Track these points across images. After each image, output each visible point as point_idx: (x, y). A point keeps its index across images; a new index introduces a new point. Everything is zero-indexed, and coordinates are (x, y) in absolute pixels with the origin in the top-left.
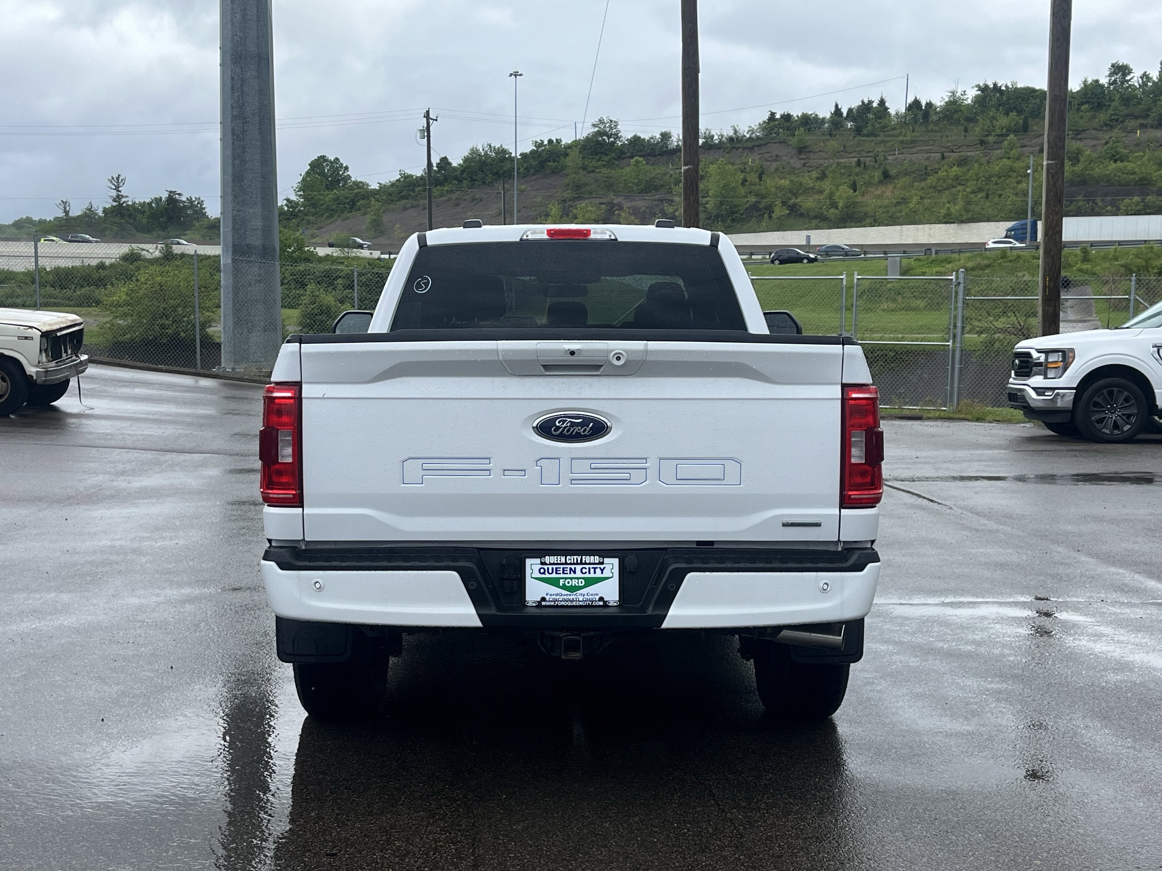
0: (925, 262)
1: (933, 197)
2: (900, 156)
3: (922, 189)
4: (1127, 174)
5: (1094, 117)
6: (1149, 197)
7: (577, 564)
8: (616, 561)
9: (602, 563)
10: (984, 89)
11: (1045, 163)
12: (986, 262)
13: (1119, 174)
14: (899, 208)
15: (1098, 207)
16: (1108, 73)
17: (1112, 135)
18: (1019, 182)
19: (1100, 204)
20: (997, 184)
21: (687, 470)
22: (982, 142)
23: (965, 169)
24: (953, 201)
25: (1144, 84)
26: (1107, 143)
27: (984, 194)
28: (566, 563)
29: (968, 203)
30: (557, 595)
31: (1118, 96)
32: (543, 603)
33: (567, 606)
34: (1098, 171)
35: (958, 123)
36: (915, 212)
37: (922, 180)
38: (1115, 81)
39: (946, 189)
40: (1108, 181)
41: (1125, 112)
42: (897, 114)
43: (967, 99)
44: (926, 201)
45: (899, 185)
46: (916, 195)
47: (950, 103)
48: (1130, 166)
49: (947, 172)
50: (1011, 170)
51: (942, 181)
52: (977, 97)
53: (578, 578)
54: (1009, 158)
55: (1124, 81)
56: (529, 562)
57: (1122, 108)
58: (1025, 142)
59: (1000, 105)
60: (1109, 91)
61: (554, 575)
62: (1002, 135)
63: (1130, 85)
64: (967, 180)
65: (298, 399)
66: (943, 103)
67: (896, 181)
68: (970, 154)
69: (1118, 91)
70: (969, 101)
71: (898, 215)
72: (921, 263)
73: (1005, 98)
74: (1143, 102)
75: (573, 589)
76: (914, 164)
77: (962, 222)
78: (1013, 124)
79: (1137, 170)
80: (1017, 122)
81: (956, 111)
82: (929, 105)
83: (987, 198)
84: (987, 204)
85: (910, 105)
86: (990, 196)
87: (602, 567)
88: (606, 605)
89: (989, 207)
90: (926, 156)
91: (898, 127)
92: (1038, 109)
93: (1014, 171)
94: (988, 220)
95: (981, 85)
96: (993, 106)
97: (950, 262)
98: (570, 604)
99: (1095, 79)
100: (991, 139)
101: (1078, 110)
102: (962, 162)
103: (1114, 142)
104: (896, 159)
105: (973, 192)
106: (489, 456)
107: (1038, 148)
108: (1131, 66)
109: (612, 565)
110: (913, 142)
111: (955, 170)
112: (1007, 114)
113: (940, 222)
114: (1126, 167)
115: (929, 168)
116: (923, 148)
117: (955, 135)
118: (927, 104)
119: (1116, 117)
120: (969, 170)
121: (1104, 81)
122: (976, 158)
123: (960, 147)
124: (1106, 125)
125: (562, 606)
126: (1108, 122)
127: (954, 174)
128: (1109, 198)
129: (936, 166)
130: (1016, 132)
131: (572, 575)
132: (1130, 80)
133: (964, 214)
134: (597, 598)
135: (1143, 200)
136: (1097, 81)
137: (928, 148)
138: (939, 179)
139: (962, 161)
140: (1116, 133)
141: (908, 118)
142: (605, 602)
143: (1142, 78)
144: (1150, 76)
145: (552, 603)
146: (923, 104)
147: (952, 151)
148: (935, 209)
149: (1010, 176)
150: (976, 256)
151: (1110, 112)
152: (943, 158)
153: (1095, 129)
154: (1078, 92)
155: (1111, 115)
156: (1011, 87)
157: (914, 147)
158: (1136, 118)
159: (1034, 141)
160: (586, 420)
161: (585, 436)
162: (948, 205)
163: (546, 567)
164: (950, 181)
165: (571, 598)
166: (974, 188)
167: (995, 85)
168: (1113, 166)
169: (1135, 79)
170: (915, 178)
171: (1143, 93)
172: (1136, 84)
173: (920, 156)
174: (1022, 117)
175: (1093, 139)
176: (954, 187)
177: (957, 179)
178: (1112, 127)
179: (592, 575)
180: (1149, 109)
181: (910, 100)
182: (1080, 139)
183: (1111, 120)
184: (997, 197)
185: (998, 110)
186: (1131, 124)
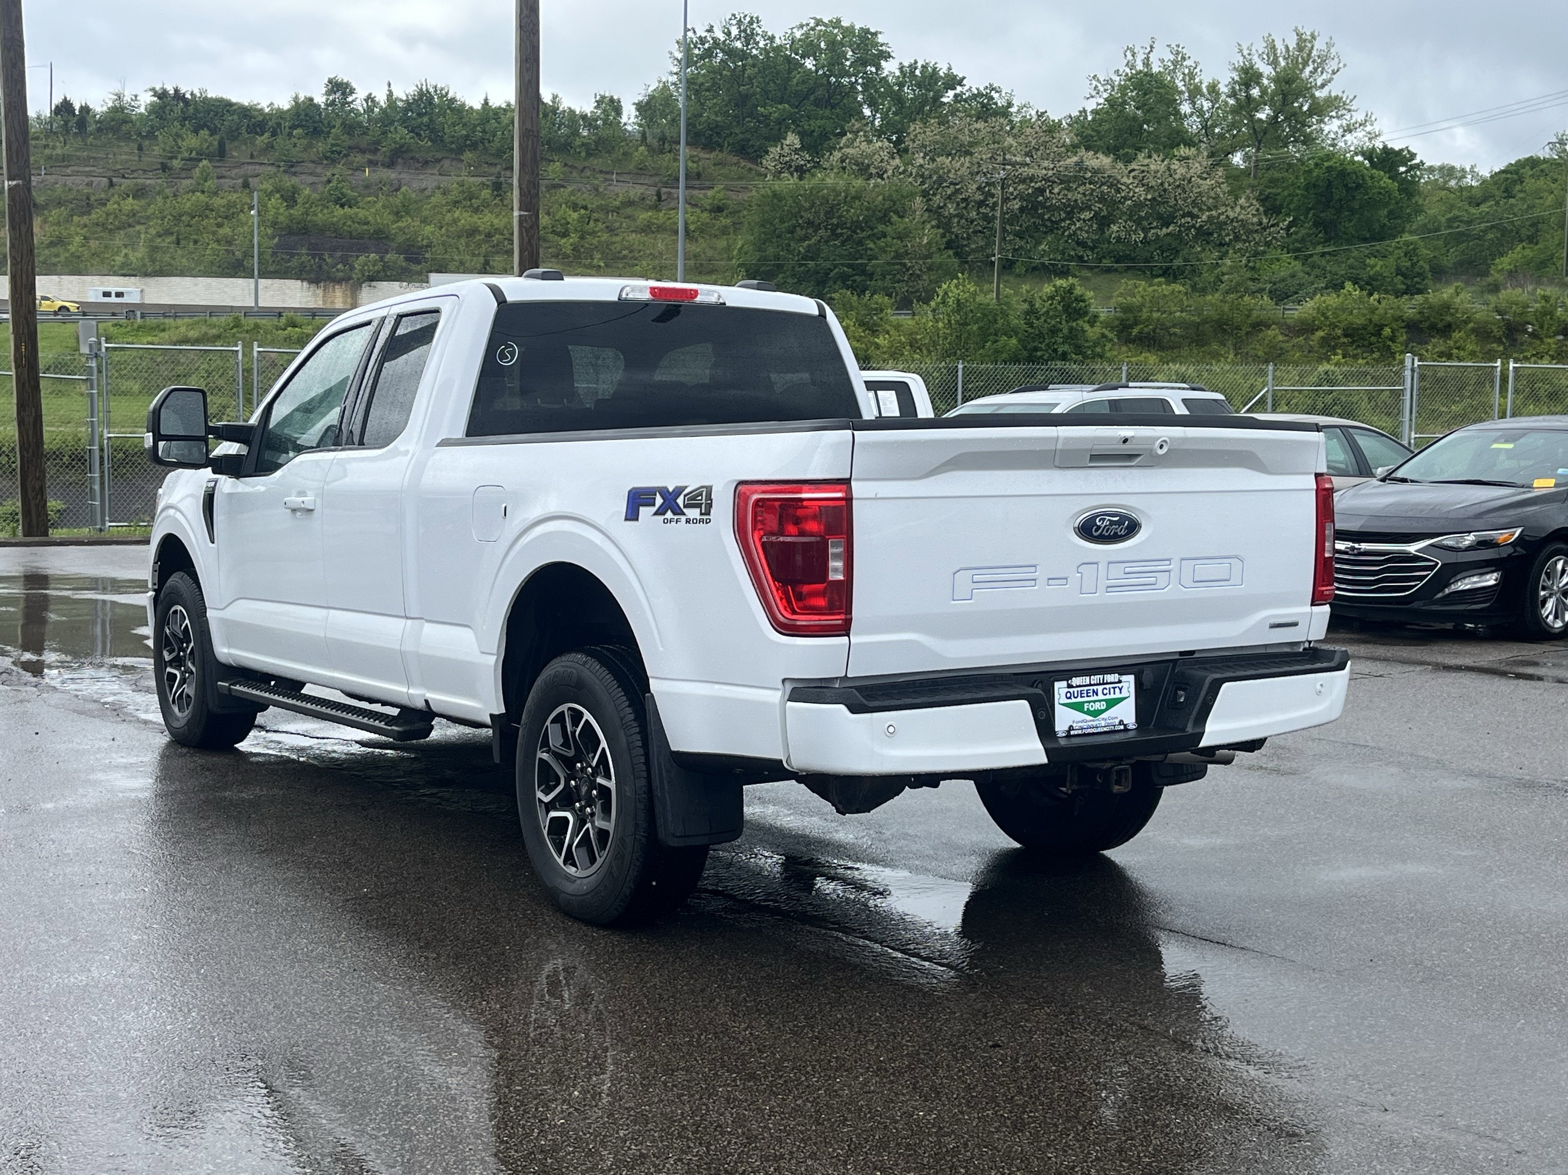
0: (129, 328)
1: (102, 237)
2: (48, 177)
3: (86, 226)
4: (359, 223)
5: (310, 146)
6: (388, 256)
7: (1100, 684)
8: (1131, 678)
9: (1120, 682)
10: (162, 95)
11: (516, 213)
12: (214, 331)
13: (349, 223)
14: (54, 250)
15: (327, 264)
16: (324, 90)
17: (335, 171)
18: (219, 225)
19: (329, 261)
20: (189, 225)
21: (1206, 570)
22: (164, 168)
23: (143, 202)
24: (132, 245)
25: (369, 110)
26: (329, 181)
27: (174, 238)
28: (1091, 685)
29: (154, 249)
30: (1082, 721)
31: (339, 121)
32: (1072, 733)
33: (1093, 734)
34: (321, 217)
35: (127, 137)
36: (79, 257)
37: (83, 214)
38: (334, 100)
39: (119, 228)
40: (335, 231)
41: (349, 143)
42: (38, 118)
43: (139, 107)
44: (93, 244)
45: (51, 219)
46: (77, 234)
47: (114, 110)
48: (362, 213)
49: (119, 204)
50: (208, 207)
51: (112, 217)
52: (152, 104)
53: (1100, 701)
54: (203, 192)
55: (345, 103)
56: (1057, 685)
57: (345, 137)
58: (223, 171)
59: (185, 119)
60: (327, 114)
61: (1079, 700)
62: (190, 159)
63: (352, 111)
64: (148, 218)
65: (849, 500)
66: (105, 109)
67: (46, 212)
68: (148, 182)
69: (337, 115)
70: (142, 110)
71: (54, 260)
72: (123, 330)
73: (191, 109)
74: (370, 133)
75: (1096, 714)
76: (70, 190)
77: (146, 275)
78: (205, 145)
79: (370, 218)
80: (211, 144)
81: (126, 122)
82: (85, 109)
83: (178, 243)
84: (180, 252)
85: (57, 107)
86: (182, 242)
87: (1120, 685)
88: (1126, 730)
89: (183, 257)
90: (87, 180)
91: (42, 136)
92: (237, 129)
93: (212, 210)
94: (182, 274)
95: (157, 89)
96: (176, 119)
97: (164, 330)
98: (1095, 730)
99: (308, 95)
100: (176, 164)
101: (290, 135)
102: (139, 193)
103: (339, 182)
104: (42, 182)
105: (159, 235)
106: (1034, 563)
107: (240, 181)
108: (354, 85)
109: (1129, 680)
110: (65, 159)
111: (130, 204)
112: (196, 132)
113: (115, 274)
114: (356, 214)
115: (92, 198)
116: (81, 169)
117: (125, 153)
118: (82, 107)
119: (338, 149)
120: (149, 205)
121: (320, 99)
122: (158, 188)
123: (133, 171)
124: (327, 158)
125: (1089, 734)
126: (328, 154)
127: (130, 208)
128: (339, 254)
129: (103, 196)
130: (210, 157)
131: (1095, 698)
132: (352, 102)
133: (148, 264)
134: (1117, 721)
135: (382, 259)
136: (311, 99)
137: (88, 169)
138: (108, 214)
139: (138, 190)
140: (339, 169)
141: (55, 125)
142: (1125, 725)
143: (366, 100)
144: (377, 99)
145: (1080, 732)
146: (77, 107)
147: (124, 177)
148: (106, 256)
149: (207, 217)
150: (197, 323)
151: (330, 141)
152: (112, 184)
153: (313, 162)
154: (289, 110)
155: (333, 145)
156: (198, 95)
157: (67, 167)
158: (363, 151)
159: (234, 172)
160: (1123, 518)
161: (1121, 536)
162: (124, 251)
163: (1071, 690)
164: (124, 217)
165: (1094, 723)
166: (160, 229)
167: (176, 91)
168: (339, 212)
169: (358, 101)
170: (73, 210)
171: (369, 120)
172: (360, 109)
173: (78, 179)
174: (217, 137)
175: (311, 174)
176: (130, 226)
177: (134, 215)
178: (334, 161)
179: (1112, 696)
180: (378, 142)
181: (57, 100)
182: (295, 174)
183: (332, 152)
184: (191, 244)
185: (183, 126)
186: (357, 159)
